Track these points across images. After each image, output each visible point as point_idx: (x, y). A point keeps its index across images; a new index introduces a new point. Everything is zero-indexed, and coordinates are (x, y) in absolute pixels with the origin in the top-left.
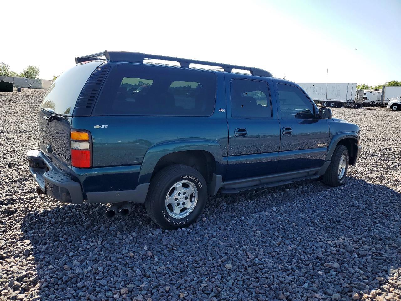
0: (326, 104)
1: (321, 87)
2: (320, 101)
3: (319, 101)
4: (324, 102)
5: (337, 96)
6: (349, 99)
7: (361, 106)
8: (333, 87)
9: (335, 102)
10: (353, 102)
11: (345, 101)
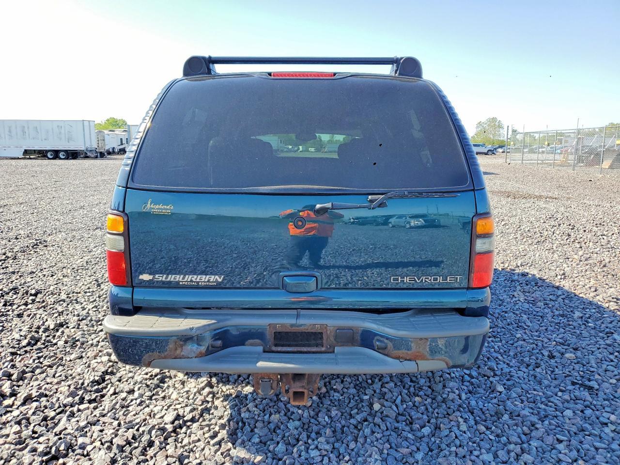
0: (51, 155)
1: (36, 127)
2: (37, 150)
3: (35, 151)
4: (47, 151)
5: (68, 142)
6: (88, 145)
7: (104, 155)
8: (58, 126)
9: (66, 151)
10: (94, 149)
11: (83, 148)
